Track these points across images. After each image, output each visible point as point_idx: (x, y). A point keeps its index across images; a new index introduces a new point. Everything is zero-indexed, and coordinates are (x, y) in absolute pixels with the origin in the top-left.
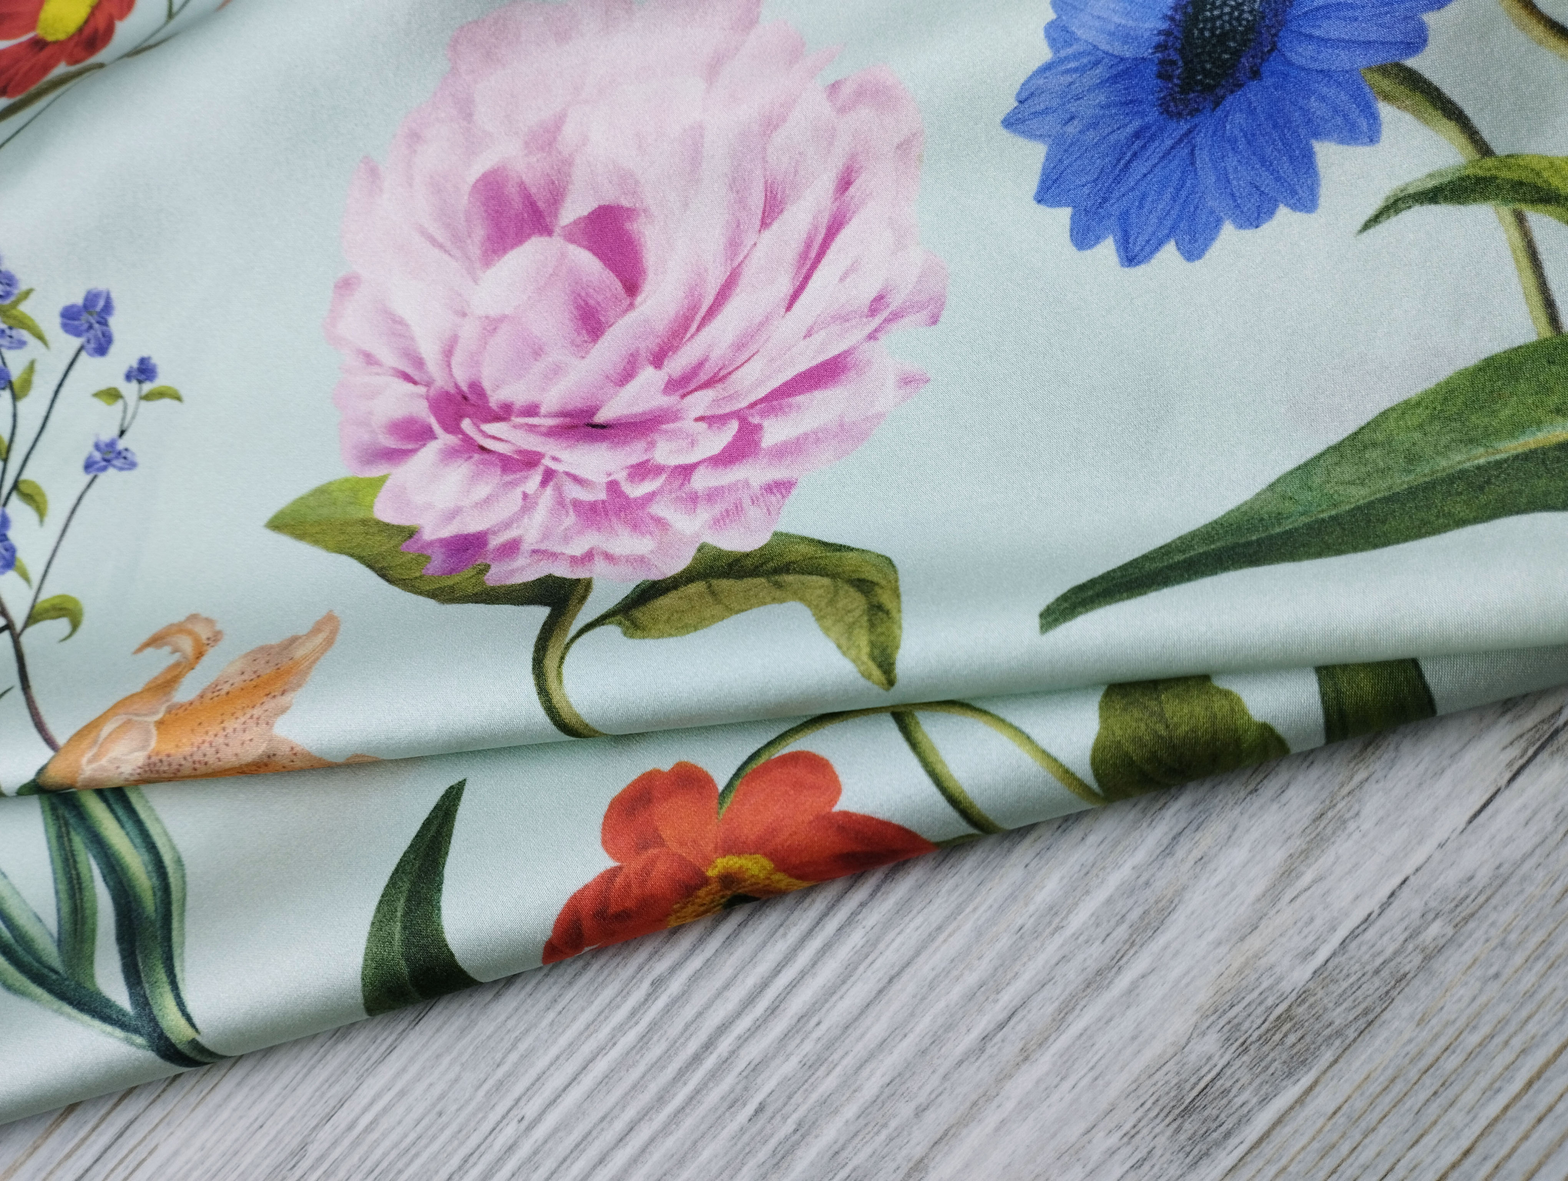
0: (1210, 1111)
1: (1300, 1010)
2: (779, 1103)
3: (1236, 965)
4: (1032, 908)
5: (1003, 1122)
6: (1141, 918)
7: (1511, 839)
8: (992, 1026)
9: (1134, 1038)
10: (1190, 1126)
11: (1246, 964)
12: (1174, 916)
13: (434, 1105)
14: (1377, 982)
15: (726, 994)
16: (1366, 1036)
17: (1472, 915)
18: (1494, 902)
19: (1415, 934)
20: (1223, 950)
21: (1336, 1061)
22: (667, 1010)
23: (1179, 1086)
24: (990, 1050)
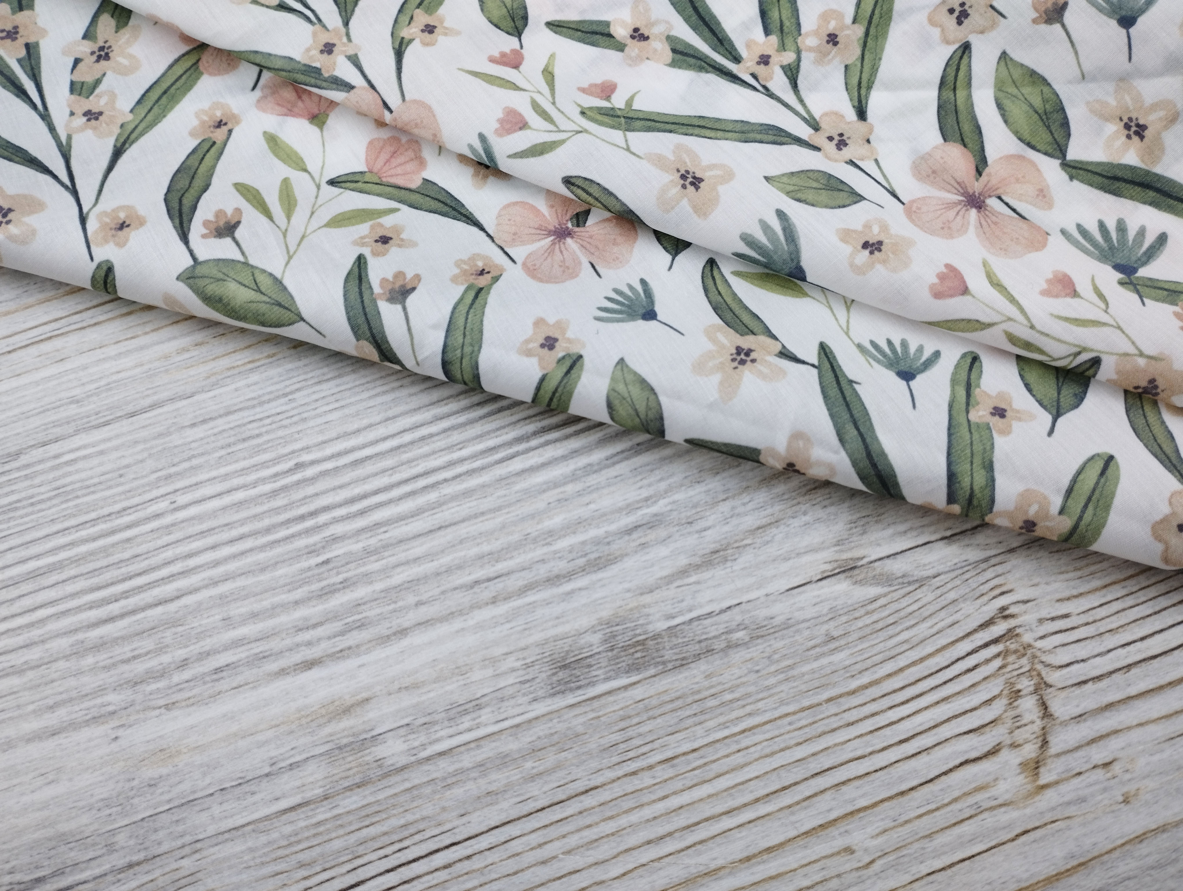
0: (577, 672)
1: (651, 643)
2: (340, 564)
3: (631, 605)
4: (540, 527)
5: (463, 629)
6: (596, 559)
7: (802, 609)
8: (484, 577)
9: (558, 618)
10: (561, 675)
11: (637, 607)
12: (613, 566)
13: (119, 469)
14: (697, 647)
15: (339, 491)
16: (677, 671)
17: (763, 636)
18: (777, 635)
19: (729, 632)
20: (629, 595)
21: (654, 676)
22: (298, 483)
23: (567, 652)
24: (476, 589)
